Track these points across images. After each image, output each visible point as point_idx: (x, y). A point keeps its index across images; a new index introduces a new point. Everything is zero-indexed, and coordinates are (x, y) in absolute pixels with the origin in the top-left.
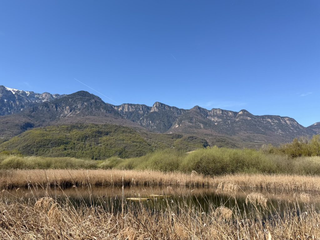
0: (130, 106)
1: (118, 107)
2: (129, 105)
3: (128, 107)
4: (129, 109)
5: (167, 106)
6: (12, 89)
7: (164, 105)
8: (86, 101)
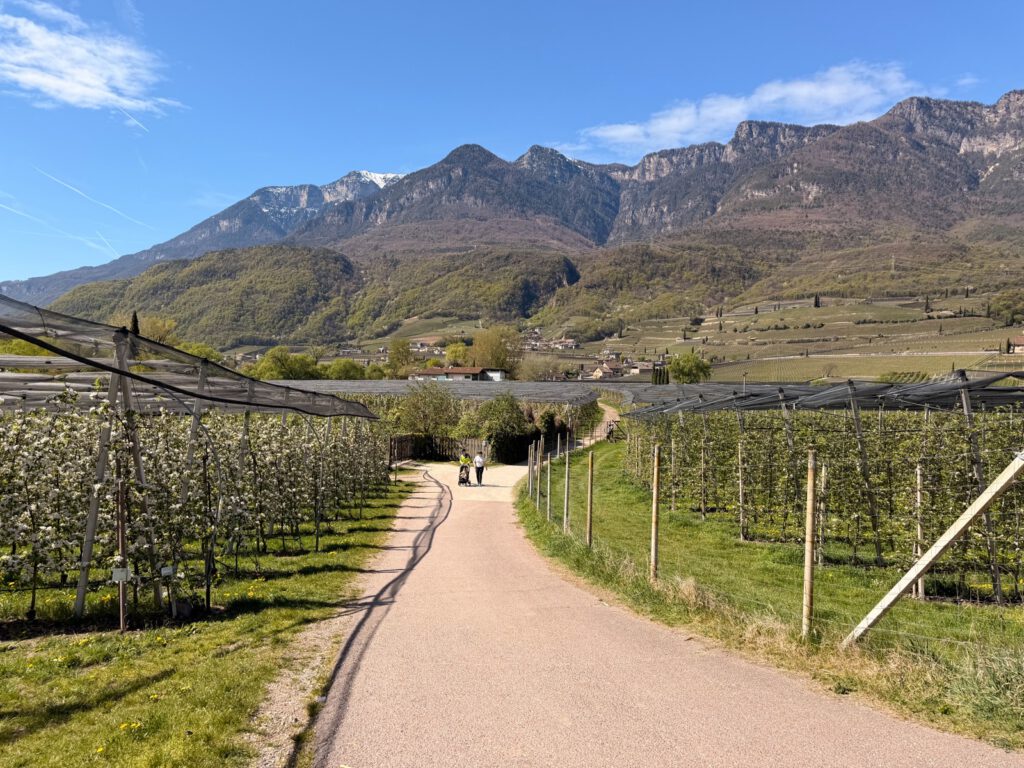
0: (664, 160)
1: (632, 169)
2: (663, 154)
3: (659, 163)
4: (662, 170)
5: (791, 127)
6: (382, 176)
7: (776, 126)
8: (434, 178)
